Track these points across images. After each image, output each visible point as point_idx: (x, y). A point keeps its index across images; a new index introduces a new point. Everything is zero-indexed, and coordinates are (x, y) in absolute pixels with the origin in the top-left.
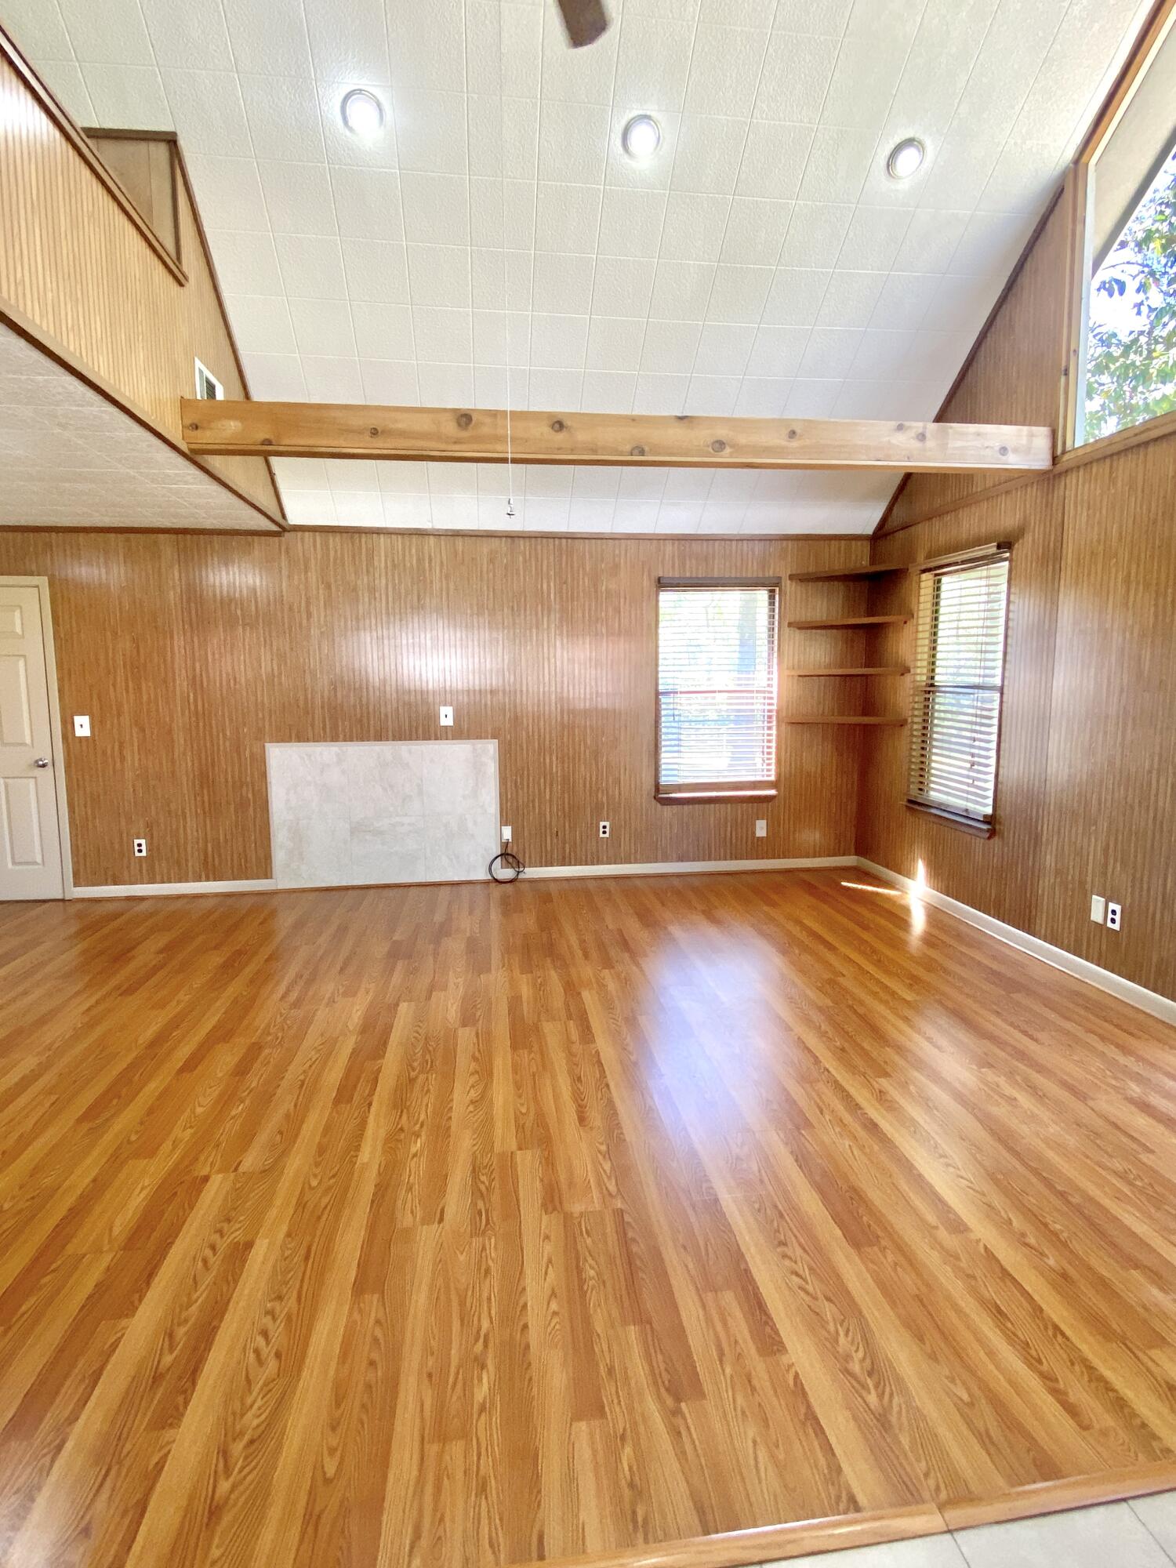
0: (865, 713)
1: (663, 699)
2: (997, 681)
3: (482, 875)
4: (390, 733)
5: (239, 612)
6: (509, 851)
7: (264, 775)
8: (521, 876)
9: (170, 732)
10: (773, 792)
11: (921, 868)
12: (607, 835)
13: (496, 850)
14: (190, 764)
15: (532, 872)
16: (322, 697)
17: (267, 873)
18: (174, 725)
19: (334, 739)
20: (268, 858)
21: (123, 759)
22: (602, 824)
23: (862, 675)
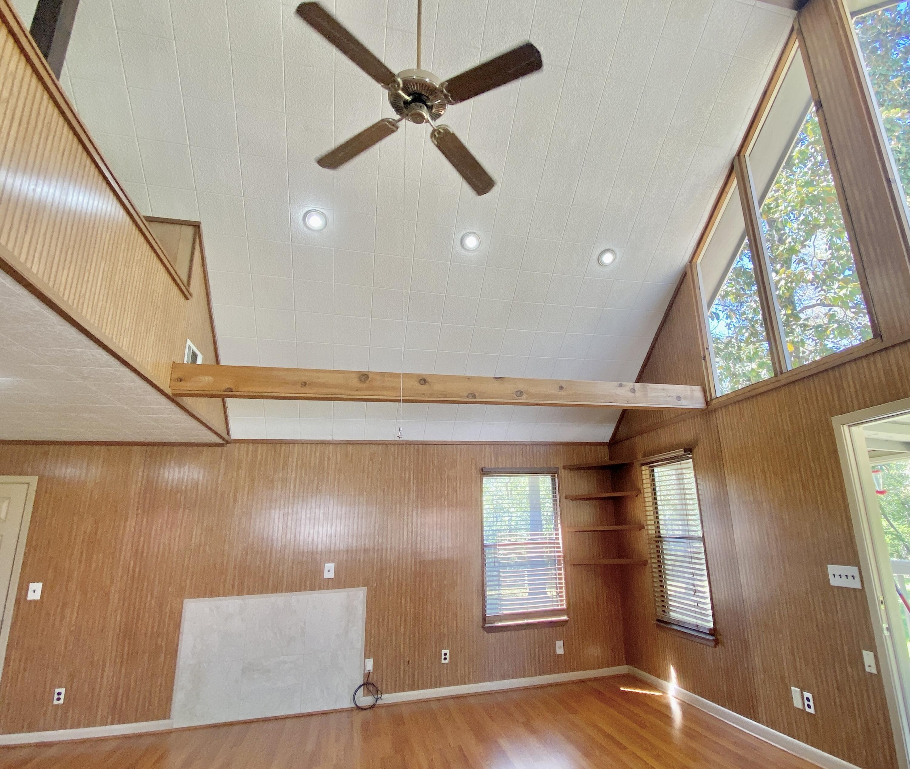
0: (620, 556)
1: (487, 551)
2: (700, 534)
3: (347, 704)
4: (284, 587)
5: (182, 500)
6: (370, 680)
7: (178, 625)
8: (379, 702)
9: (107, 594)
10: (565, 618)
11: (673, 672)
12: (447, 661)
13: (361, 681)
14: (118, 619)
15: (388, 698)
16: (235, 560)
17: (165, 714)
18: (113, 588)
19: (240, 593)
20: (169, 699)
21: (63, 617)
22: (444, 651)
23: (615, 530)
